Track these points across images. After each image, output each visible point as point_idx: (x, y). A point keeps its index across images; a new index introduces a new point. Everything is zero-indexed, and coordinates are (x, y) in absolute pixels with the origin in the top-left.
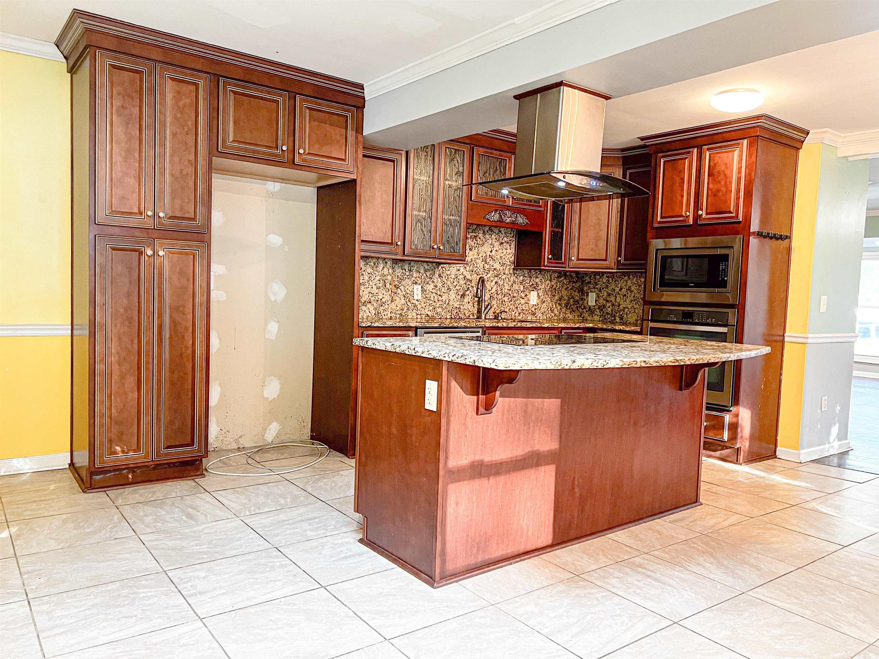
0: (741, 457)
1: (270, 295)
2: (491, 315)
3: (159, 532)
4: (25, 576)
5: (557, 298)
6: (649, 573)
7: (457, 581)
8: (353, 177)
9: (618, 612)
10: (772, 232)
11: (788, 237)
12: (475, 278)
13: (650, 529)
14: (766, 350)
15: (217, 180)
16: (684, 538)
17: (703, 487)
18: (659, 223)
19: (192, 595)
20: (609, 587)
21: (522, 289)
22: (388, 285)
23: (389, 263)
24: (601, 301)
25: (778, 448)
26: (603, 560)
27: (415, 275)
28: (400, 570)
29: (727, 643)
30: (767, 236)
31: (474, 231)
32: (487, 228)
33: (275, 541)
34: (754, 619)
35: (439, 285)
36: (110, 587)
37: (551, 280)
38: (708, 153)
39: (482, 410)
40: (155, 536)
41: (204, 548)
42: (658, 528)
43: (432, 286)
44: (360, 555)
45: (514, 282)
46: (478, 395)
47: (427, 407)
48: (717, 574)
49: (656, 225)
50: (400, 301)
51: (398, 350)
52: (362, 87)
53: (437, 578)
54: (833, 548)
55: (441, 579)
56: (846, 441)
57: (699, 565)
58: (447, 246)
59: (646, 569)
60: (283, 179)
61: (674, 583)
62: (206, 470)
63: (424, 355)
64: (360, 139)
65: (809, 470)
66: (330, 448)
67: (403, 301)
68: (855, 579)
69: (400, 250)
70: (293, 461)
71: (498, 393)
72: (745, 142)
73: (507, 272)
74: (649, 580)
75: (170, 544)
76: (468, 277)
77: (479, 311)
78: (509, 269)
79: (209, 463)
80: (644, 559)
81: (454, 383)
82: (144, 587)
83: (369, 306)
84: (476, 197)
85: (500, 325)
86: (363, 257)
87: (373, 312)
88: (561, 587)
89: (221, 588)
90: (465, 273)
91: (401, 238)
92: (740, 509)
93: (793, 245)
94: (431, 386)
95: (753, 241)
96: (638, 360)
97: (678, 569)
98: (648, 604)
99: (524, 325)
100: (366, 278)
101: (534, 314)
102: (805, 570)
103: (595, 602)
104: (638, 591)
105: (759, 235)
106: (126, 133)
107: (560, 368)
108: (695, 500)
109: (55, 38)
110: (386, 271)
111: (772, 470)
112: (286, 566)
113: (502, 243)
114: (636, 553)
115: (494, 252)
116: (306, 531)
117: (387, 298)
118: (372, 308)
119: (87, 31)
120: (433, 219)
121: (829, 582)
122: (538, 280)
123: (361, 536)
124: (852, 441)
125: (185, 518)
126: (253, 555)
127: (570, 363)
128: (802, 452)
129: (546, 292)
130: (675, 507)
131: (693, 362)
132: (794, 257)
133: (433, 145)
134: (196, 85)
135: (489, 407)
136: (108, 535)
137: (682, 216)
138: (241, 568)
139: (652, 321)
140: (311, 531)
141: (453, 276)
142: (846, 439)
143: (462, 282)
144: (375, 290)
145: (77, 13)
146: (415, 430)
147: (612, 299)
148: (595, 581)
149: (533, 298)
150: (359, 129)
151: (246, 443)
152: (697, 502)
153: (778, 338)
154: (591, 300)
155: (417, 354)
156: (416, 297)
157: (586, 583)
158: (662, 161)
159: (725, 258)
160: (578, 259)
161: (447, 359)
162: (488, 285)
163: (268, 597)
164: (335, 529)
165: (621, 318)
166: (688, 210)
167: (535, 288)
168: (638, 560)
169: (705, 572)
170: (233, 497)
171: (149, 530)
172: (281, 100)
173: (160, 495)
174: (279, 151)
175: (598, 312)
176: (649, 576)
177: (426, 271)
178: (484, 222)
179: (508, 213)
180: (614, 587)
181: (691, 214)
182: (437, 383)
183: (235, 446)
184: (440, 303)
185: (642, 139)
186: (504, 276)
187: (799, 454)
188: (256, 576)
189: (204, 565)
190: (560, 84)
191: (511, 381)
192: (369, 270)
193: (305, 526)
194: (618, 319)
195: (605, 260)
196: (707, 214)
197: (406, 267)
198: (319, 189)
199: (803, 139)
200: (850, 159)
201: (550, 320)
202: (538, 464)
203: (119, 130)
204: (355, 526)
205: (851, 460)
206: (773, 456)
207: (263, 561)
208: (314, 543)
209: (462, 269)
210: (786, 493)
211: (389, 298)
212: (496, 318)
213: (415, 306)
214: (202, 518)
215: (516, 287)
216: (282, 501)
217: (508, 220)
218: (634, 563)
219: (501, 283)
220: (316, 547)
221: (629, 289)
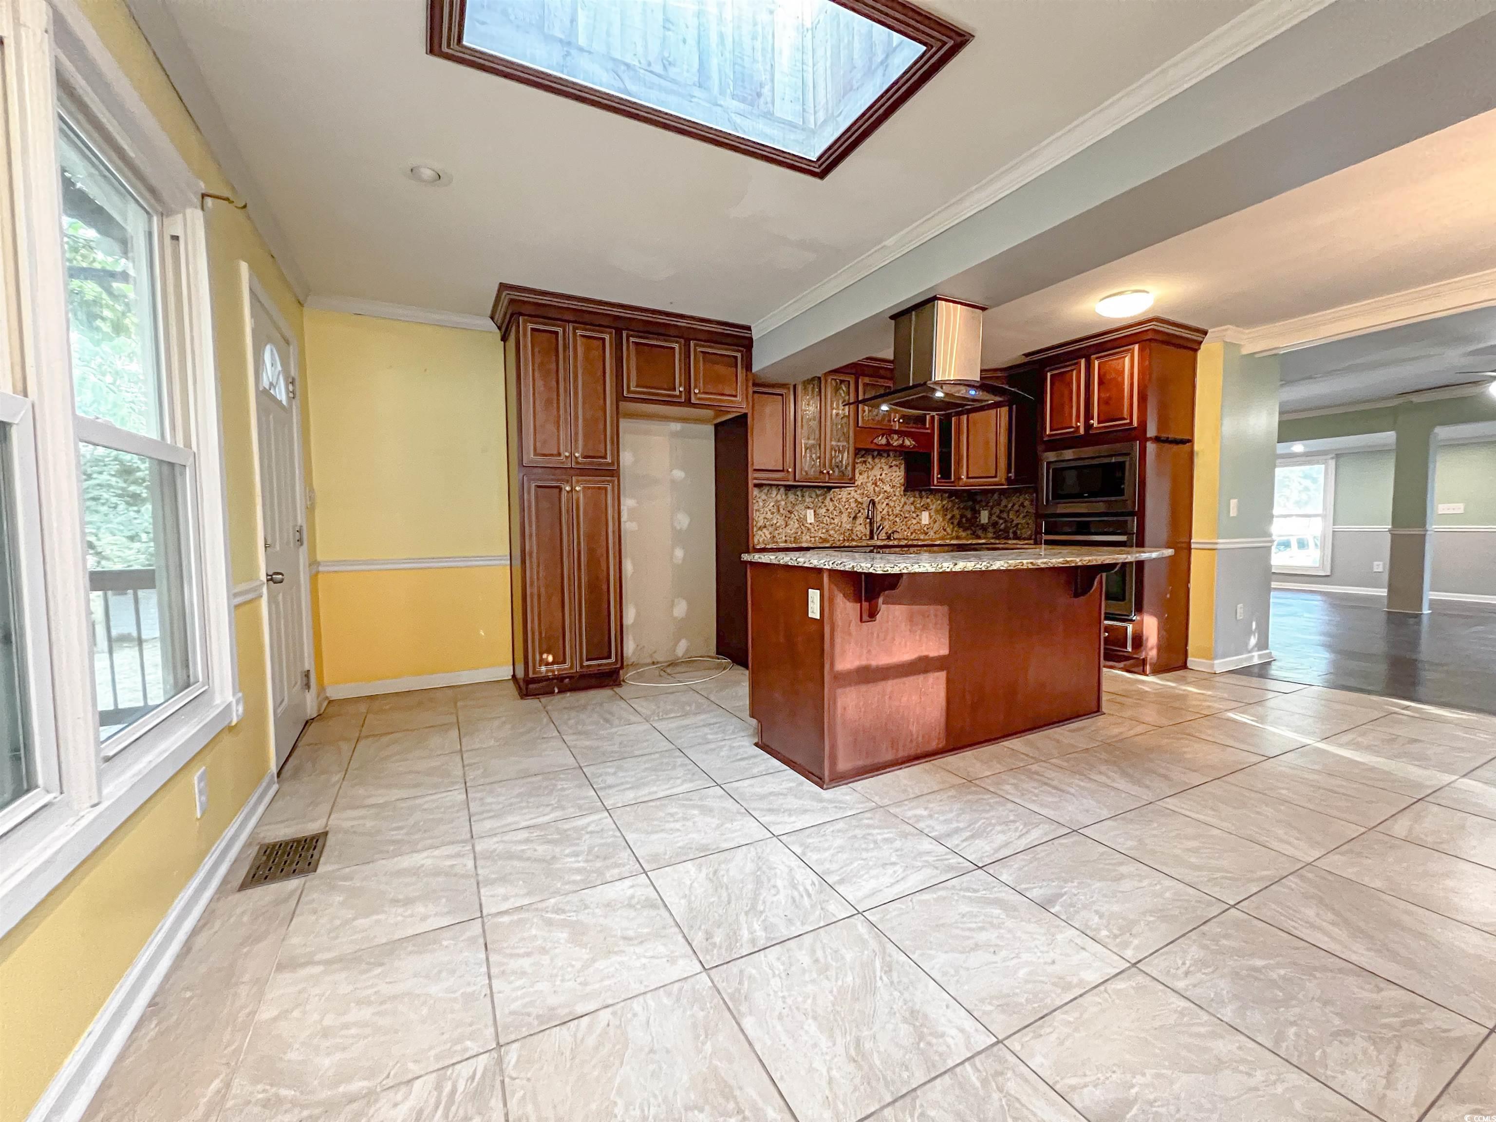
0: (1148, 668)
1: (675, 524)
2: (883, 535)
3: (580, 733)
4: (466, 768)
5: (949, 516)
6: (1046, 780)
7: (847, 784)
8: (744, 411)
9: (1012, 818)
10: (1171, 436)
11: (1190, 441)
12: (866, 500)
13: (1049, 738)
14: (1170, 552)
15: (624, 424)
16: (1085, 747)
17: (1105, 698)
18: (1050, 436)
19: (601, 789)
20: (1001, 793)
21: (913, 509)
22: (781, 510)
23: (782, 490)
24: (994, 518)
25: (1189, 659)
26: (998, 768)
27: (807, 500)
28: (792, 771)
29: (1132, 853)
30: (1167, 441)
31: (863, 456)
32: (876, 453)
33: (678, 743)
34: (1164, 829)
35: (831, 508)
36: (534, 779)
37: (942, 500)
38: (1096, 363)
39: (865, 618)
40: (575, 737)
41: (616, 748)
42: (1057, 736)
43: (824, 510)
44: (755, 757)
45: (905, 503)
46: (861, 602)
47: (810, 615)
48: (1122, 784)
49: (1046, 439)
50: (794, 525)
51: (782, 562)
52: (749, 328)
53: (827, 779)
54: (1255, 759)
55: (831, 780)
56: (1267, 651)
57: (1101, 773)
58: (837, 470)
59: (1042, 776)
60: (684, 419)
61: (1072, 791)
62: (624, 681)
63: (805, 565)
64: (750, 376)
65: (1227, 681)
66: (733, 662)
67: (797, 525)
68: (1284, 792)
69: (791, 476)
70: (699, 673)
71: (881, 600)
72: (1136, 347)
73: (897, 494)
74: (1045, 787)
75: (588, 743)
76: (860, 500)
77: (872, 532)
78: (899, 491)
79: (628, 675)
80: (1040, 766)
81: (836, 592)
82: (562, 780)
83: (765, 530)
84: (863, 423)
85: (891, 543)
86: (756, 485)
87: (769, 536)
88: (952, 792)
89: (627, 783)
90: (856, 496)
91: (792, 465)
92: (1148, 719)
93: (1196, 448)
94: (814, 595)
95: (1151, 447)
96: (1025, 562)
97: (1077, 776)
98: (1043, 811)
99: (915, 543)
100: (761, 504)
101: (926, 534)
102: (1224, 781)
103: (988, 808)
104: (1034, 798)
105: (1157, 439)
106: (545, 385)
107: (941, 571)
108: (1096, 709)
109: (489, 313)
110: (779, 497)
111: (1183, 680)
112: (686, 765)
113: (891, 467)
114: (1033, 761)
115: (883, 475)
116: (707, 734)
117: (781, 522)
118: (767, 533)
119: (512, 301)
120: (822, 447)
121: (1253, 795)
122: (929, 500)
123: (756, 740)
124: (1274, 650)
125: (602, 722)
126: (657, 755)
127: (951, 566)
128: (1216, 662)
129: (937, 511)
130: (1077, 716)
131: (1085, 563)
132: (1198, 461)
133: (819, 378)
134: (603, 340)
135: (872, 614)
136: (537, 735)
137: (1072, 427)
138: (647, 766)
139: (1046, 533)
140: (711, 734)
141: (844, 500)
142: (1267, 648)
143: (853, 505)
144: (769, 516)
145: (503, 287)
146: (800, 639)
147: (1005, 515)
148: (988, 787)
149: (925, 518)
150: (748, 366)
151: (659, 658)
152: (1098, 711)
153: (1184, 545)
154: (984, 517)
155: (800, 564)
156: (809, 521)
157: (978, 789)
158: (1049, 374)
159: (1121, 466)
160: (968, 478)
161: (827, 567)
162: (879, 507)
163: (668, 793)
164: (733, 733)
165: (1015, 533)
166: (1078, 420)
167: (926, 508)
168: (1035, 767)
169: (1108, 782)
170: (644, 704)
171: (571, 731)
172: (676, 346)
173: (583, 702)
174: (677, 393)
175: (991, 529)
176: (1046, 784)
177: (817, 496)
178: (872, 446)
179: (896, 437)
180: (1008, 793)
181: (1081, 424)
182: (818, 592)
183: (649, 661)
184: (833, 526)
185: (1027, 355)
186: (895, 498)
187: (1212, 666)
188: (659, 773)
189: (615, 763)
190: (935, 298)
191: (893, 586)
192: (764, 497)
193: (706, 730)
194: (1011, 535)
195: (995, 477)
196: (1099, 422)
197: (799, 493)
198: (716, 426)
199: (1201, 339)
200: (1257, 356)
201: (942, 538)
202: (926, 671)
203: (540, 383)
204: (751, 731)
205: (1274, 671)
206: (1184, 666)
207: (665, 760)
208: (712, 746)
209: (853, 493)
210: (1199, 703)
211: (783, 523)
212: (889, 538)
213: (809, 529)
214: (616, 722)
215: (907, 508)
216: (688, 708)
217: (895, 444)
218: (1030, 770)
219: (892, 504)
220: (714, 749)
221: (1022, 505)
